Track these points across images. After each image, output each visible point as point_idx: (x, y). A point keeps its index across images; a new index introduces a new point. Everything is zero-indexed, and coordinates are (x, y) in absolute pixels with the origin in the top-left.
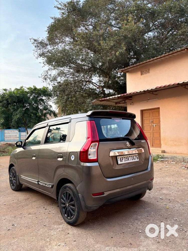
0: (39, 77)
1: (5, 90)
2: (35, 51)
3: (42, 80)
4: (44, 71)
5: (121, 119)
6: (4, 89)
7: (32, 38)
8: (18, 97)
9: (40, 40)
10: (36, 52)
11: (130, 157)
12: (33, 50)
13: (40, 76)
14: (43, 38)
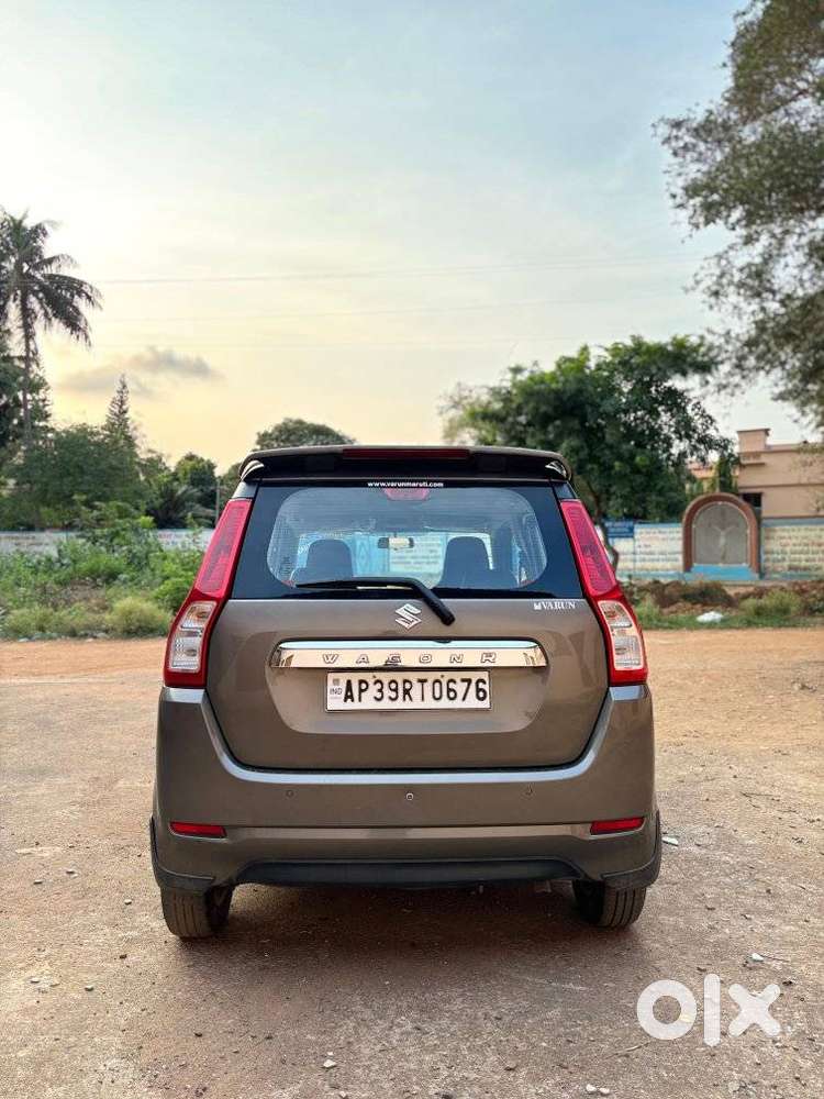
0: (686, 290)
1: (517, 370)
2: (673, 174)
3: (704, 302)
4: (706, 259)
5: (442, 485)
6: (513, 365)
7: (662, 119)
8: (556, 392)
9: (699, 116)
10: (680, 175)
11: (422, 681)
12: (665, 172)
13: (690, 283)
14: (711, 102)
